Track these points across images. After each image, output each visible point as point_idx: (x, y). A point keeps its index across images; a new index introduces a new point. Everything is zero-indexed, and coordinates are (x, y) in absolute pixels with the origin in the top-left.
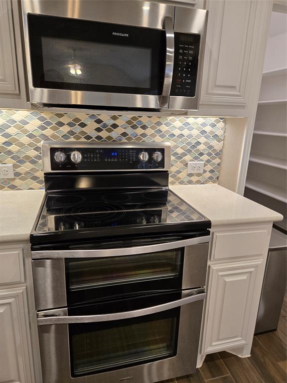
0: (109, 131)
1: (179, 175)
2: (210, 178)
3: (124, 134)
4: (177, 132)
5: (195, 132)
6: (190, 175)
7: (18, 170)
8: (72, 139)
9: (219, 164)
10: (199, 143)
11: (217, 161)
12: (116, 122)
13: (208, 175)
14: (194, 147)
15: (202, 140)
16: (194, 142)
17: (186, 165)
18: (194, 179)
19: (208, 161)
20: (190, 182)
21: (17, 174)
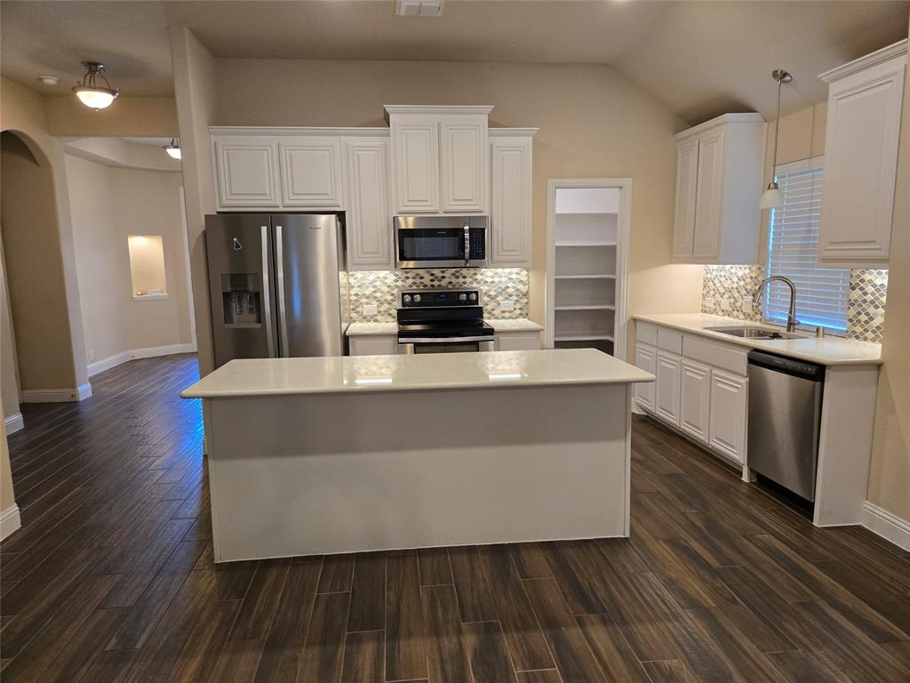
0: (440, 281)
1: (494, 312)
2: (521, 314)
3: (450, 283)
4: (489, 280)
5: (503, 279)
6: (504, 312)
7: (380, 309)
8: (414, 287)
9: (527, 303)
10: (508, 287)
11: (525, 300)
12: (444, 275)
13: (518, 312)
14: (504, 290)
15: (510, 285)
16: (503, 286)
17: (499, 304)
18: (507, 315)
19: (517, 301)
20: (503, 318)
21: (379, 312)
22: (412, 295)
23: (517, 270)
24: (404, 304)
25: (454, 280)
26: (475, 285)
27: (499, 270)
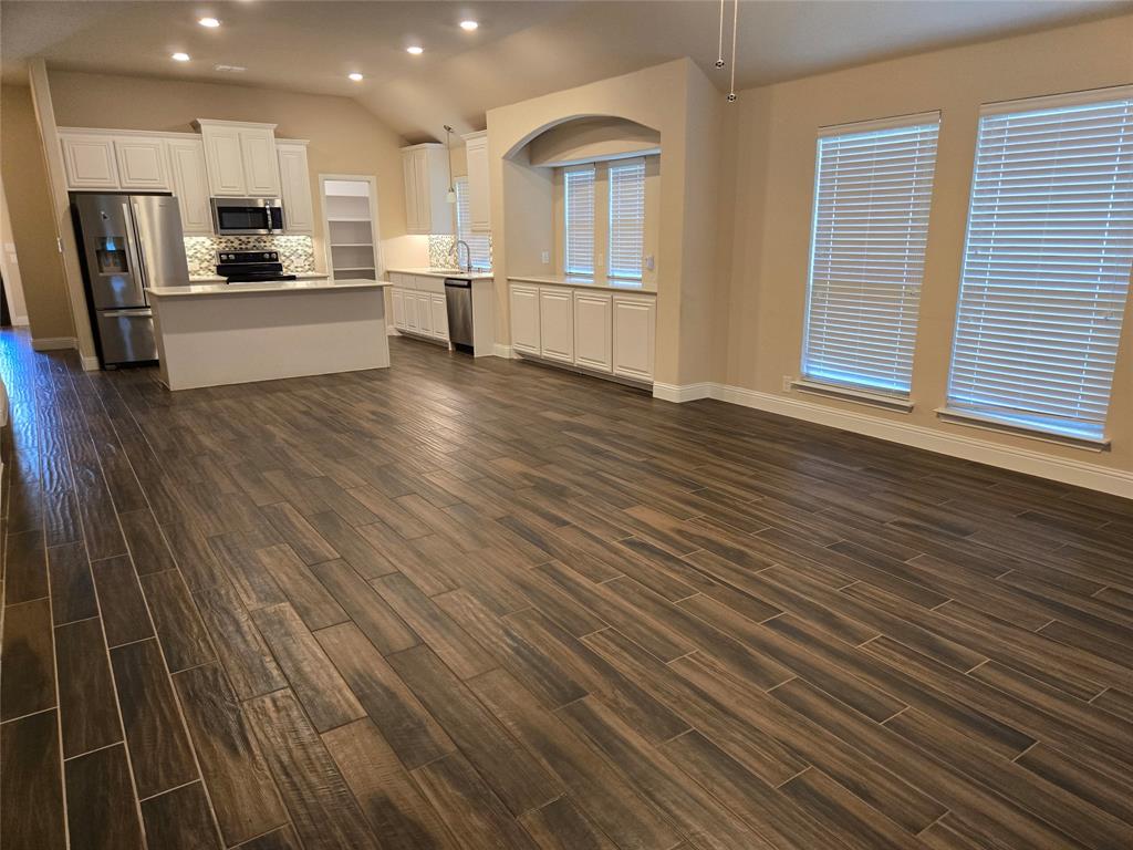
0: (246, 244)
3: (255, 246)
4: (284, 244)
8: (227, 249)
9: (313, 261)
10: (298, 250)
12: (249, 240)
14: (295, 252)
16: (295, 249)
17: (292, 261)
19: (306, 260)
20: (297, 271)
22: (228, 255)
23: (302, 237)
24: (222, 261)
25: (257, 244)
26: (273, 248)
27: (290, 237)
